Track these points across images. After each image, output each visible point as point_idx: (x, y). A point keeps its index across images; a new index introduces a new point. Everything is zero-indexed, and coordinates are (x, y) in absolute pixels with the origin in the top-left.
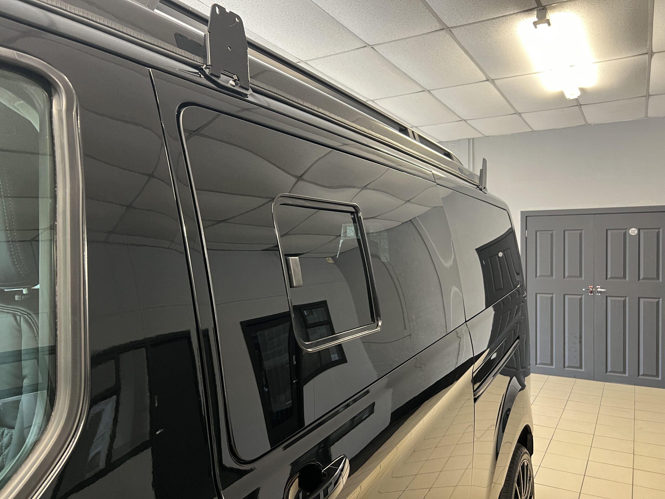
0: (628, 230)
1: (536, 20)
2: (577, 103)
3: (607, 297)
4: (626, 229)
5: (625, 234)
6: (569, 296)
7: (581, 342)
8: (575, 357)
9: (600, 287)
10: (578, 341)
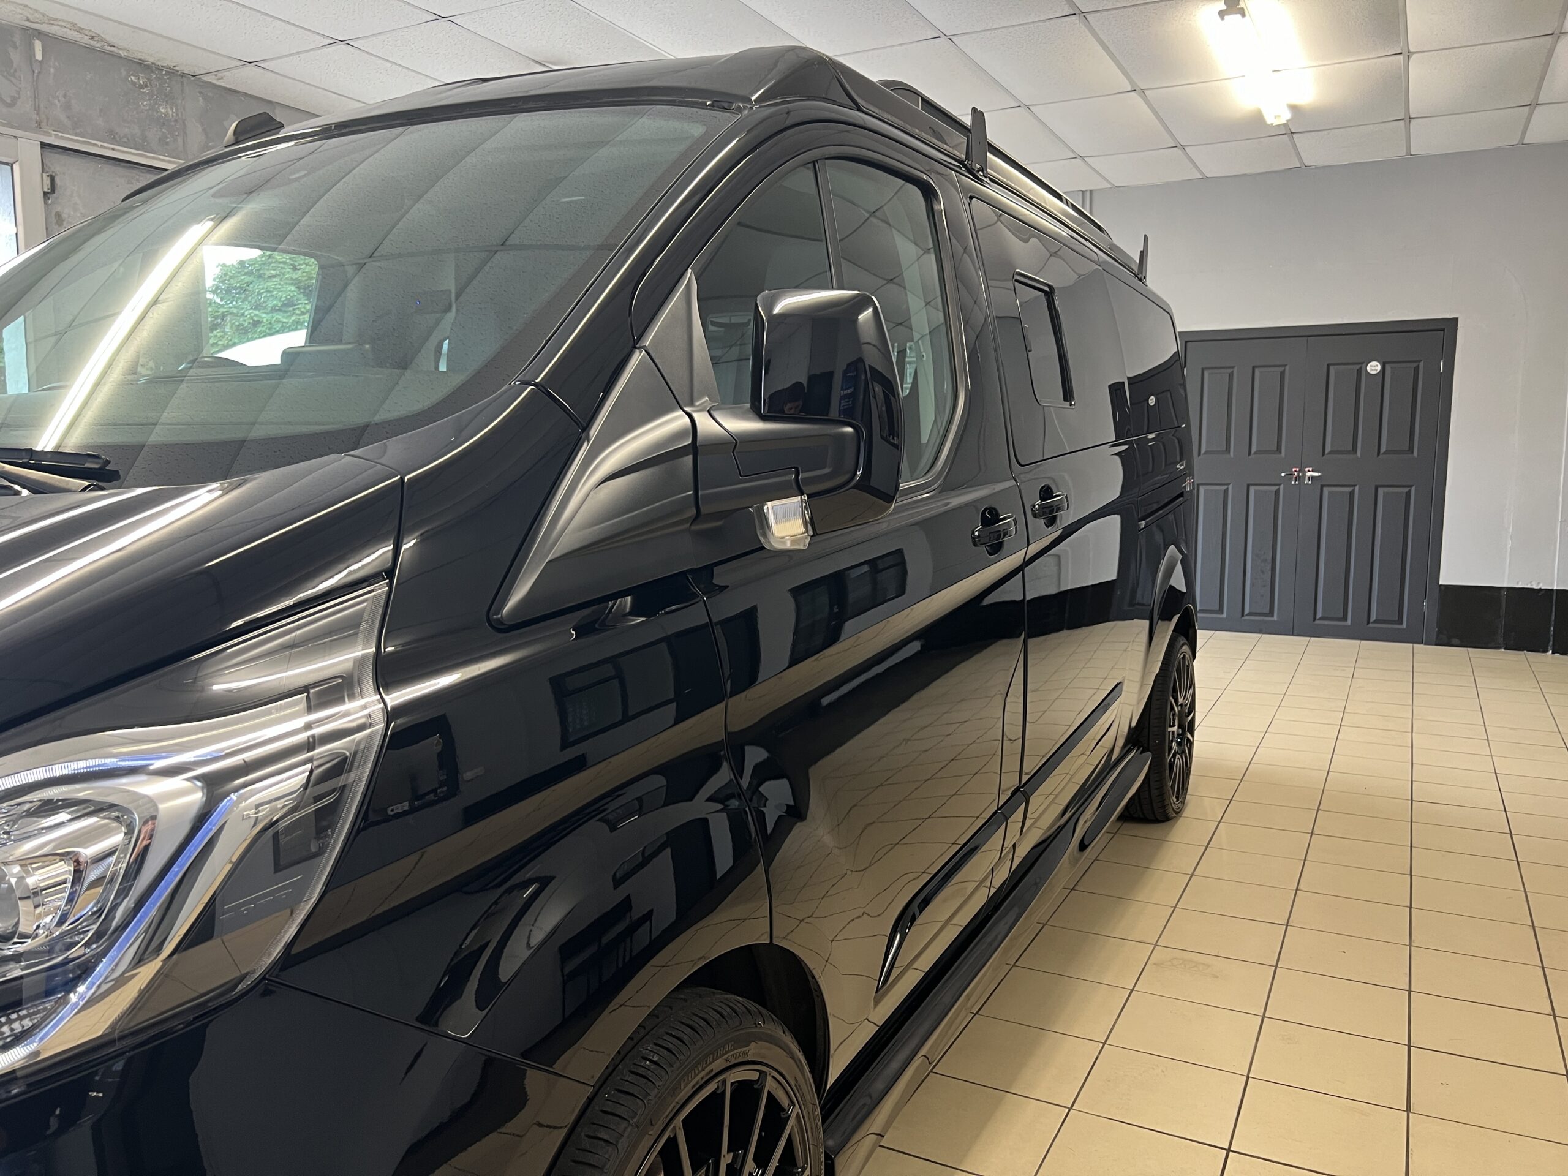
0: (1364, 365)
1: (1224, 7)
2: (1287, 131)
3: (1322, 487)
4: (1362, 363)
5: (1359, 372)
6: (1257, 488)
7: (1273, 569)
8: (1262, 596)
9: (1311, 469)
10: (1269, 567)
